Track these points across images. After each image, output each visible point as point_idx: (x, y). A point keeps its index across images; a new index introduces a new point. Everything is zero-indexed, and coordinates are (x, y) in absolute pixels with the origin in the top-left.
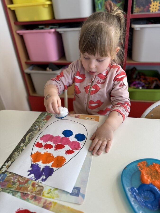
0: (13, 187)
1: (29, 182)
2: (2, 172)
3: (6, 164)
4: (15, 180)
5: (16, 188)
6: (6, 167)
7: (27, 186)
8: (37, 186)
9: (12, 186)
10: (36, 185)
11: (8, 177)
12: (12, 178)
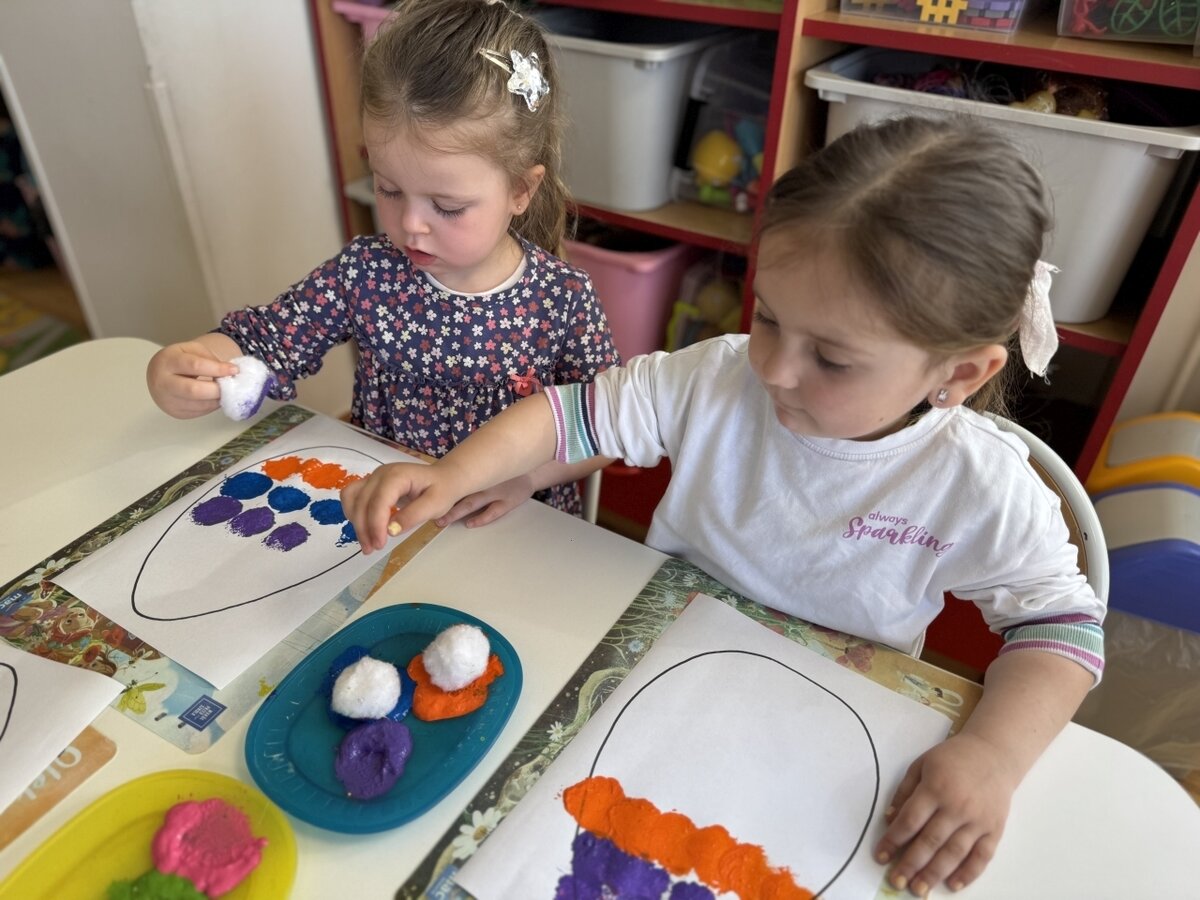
0: (30, 641)
1: (85, 640)
2: (23, 585)
3: (52, 565)
4: (46, 622)
5: (36, 646)
6: (44, 575)
7: (72, 651)
8: (100, 661)
9: (27, 639)
10: (99, 658)
11: (31, 605)
12: (40, 613)
